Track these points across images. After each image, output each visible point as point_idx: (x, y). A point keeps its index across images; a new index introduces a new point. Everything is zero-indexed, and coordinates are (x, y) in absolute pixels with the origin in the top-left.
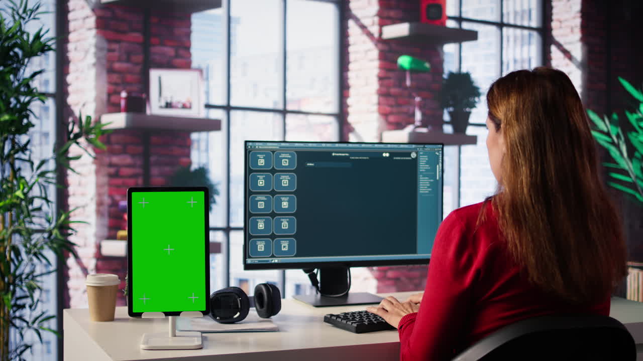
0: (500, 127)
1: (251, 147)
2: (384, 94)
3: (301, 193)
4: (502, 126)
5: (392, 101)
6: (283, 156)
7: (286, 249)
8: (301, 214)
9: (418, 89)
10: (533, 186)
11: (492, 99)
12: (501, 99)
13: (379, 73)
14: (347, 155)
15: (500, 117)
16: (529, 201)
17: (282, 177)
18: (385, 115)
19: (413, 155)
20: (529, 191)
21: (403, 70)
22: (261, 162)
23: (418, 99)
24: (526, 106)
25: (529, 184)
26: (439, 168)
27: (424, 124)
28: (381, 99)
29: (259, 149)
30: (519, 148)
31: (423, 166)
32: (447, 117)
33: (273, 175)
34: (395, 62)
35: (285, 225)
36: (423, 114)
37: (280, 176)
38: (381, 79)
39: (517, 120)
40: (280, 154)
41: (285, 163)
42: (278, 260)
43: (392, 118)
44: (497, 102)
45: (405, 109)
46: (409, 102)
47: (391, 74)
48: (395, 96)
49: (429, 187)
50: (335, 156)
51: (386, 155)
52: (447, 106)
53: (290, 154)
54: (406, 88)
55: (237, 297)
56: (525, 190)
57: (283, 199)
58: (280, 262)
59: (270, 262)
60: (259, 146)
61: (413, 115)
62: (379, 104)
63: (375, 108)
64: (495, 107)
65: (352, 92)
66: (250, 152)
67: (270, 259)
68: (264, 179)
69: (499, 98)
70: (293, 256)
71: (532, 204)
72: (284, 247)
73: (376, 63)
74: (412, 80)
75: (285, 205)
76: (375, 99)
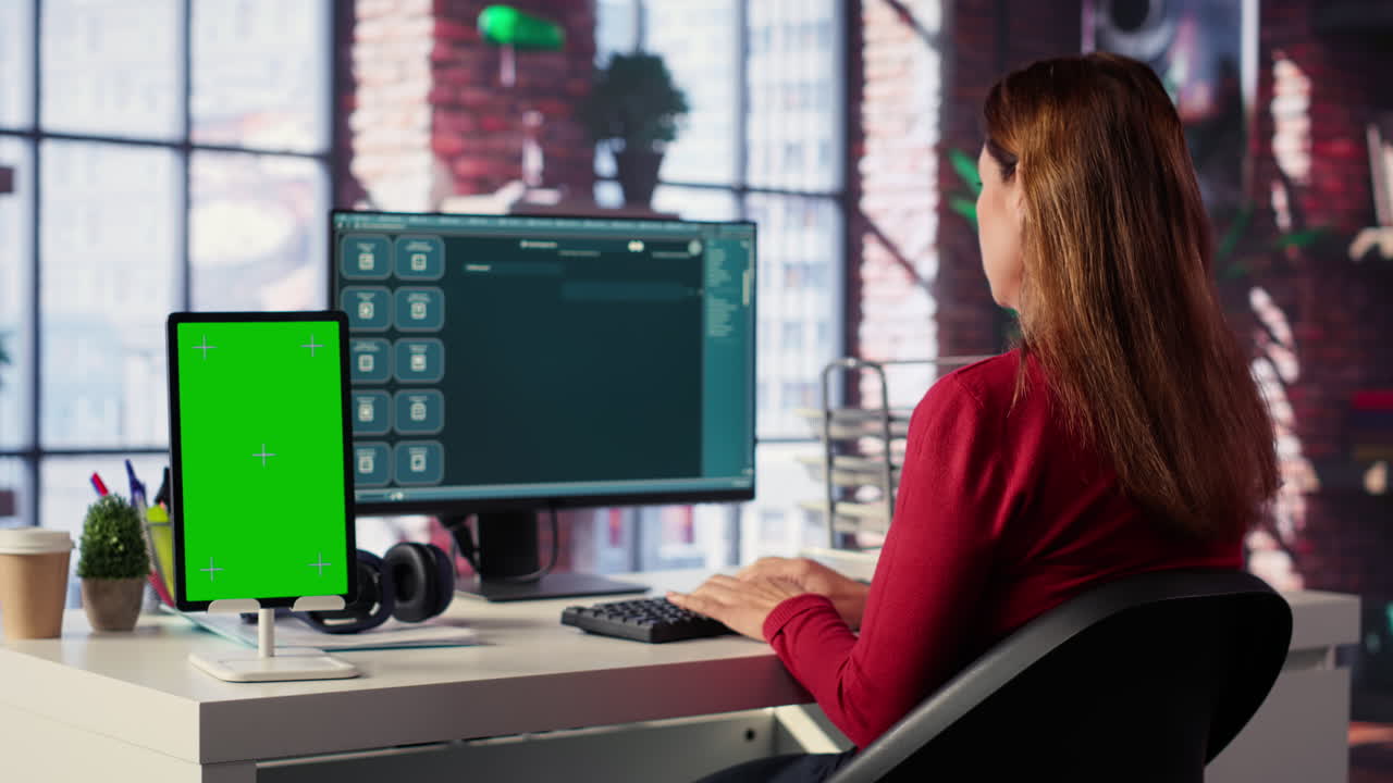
0: (1014, 170)
1: (344, 224)
2: (444, 103)
3: (454, 335)
4: (1018, 167)
5: (464, 121)
6: (413, 246)
7: (421, 468)
8: (454, 386)
9: (531, 92)
10: (1091, 290)
11: (998, 114)
12: (1017, 112)
13: (435, 51)
14: (552, 245)
15: (1016, 150)
16: (1084, 323)
17: (413, 297)
18: (446, 156)
19: (695, 248)
20: (1084, 300)
21: (492, 46)
22: (367, 261)
23: (533, 119)
24: (1070, 126)
25: (1082, 285)
26: (747, 277)
27: (548, 181)
28: (441, 118)
29: (362, 231)
30: (1059, 212)
31: (715, 274)
32: (605, 163)
33: (393, 292)
34: (472, 21)
35: (418, 411)
36: (547, 158)
37: (408, 294)
38: (438, 65)
39: (1053, 154)
40: (407, 242)
41: (419, 264)
42: (405, 494)
43: (466, 166)
44: (1009, 119)
45: (498, 142)
46: (510, 125)
47: (465, 55)
48: (475, 110)
49: (728, 323)
50: (527, 249)
51: (636, 247)
52: (607, 135)
53: (431, 243)
54: (502, 90)
55: (370, 570)
56: (1077, 300)
57: (414, 348)
58: (408, 497)
59: (386, 499)
60: (361, 222)
61: (518, 159)
62: (434, 129)
63: (423, 139)
64: (1003, 130)
65: (364, 97)
66: (341, 236)
67: (385, 492)
68: (372, 300)
69: (1014, 112)
70: (434, 482)
71: (1092, 327)
72: (418, 462)
73: (426, 25)
74: (519, 69)
75: (419, 362)
76: (423, 116)
